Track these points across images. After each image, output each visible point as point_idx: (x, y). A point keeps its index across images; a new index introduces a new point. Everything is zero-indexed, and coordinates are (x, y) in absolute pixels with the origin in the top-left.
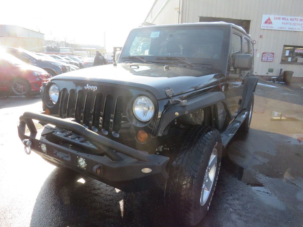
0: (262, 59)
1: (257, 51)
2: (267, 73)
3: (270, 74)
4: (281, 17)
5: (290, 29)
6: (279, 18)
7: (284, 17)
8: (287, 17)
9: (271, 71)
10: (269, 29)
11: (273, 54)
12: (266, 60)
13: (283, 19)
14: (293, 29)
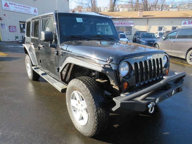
0: (10, 31)
1: (5, 25)
2: (15, 39)
3: (17, 40)
4: (13, 3)
5: (20, 11)
6: (12, 4)
7: (14, 3)
8: (16, 4)
9: (17, 37)
10: (8, 10)
11: (15, 27)
12: (12, 31)
13: (14, 4)
14: (21, 11)
